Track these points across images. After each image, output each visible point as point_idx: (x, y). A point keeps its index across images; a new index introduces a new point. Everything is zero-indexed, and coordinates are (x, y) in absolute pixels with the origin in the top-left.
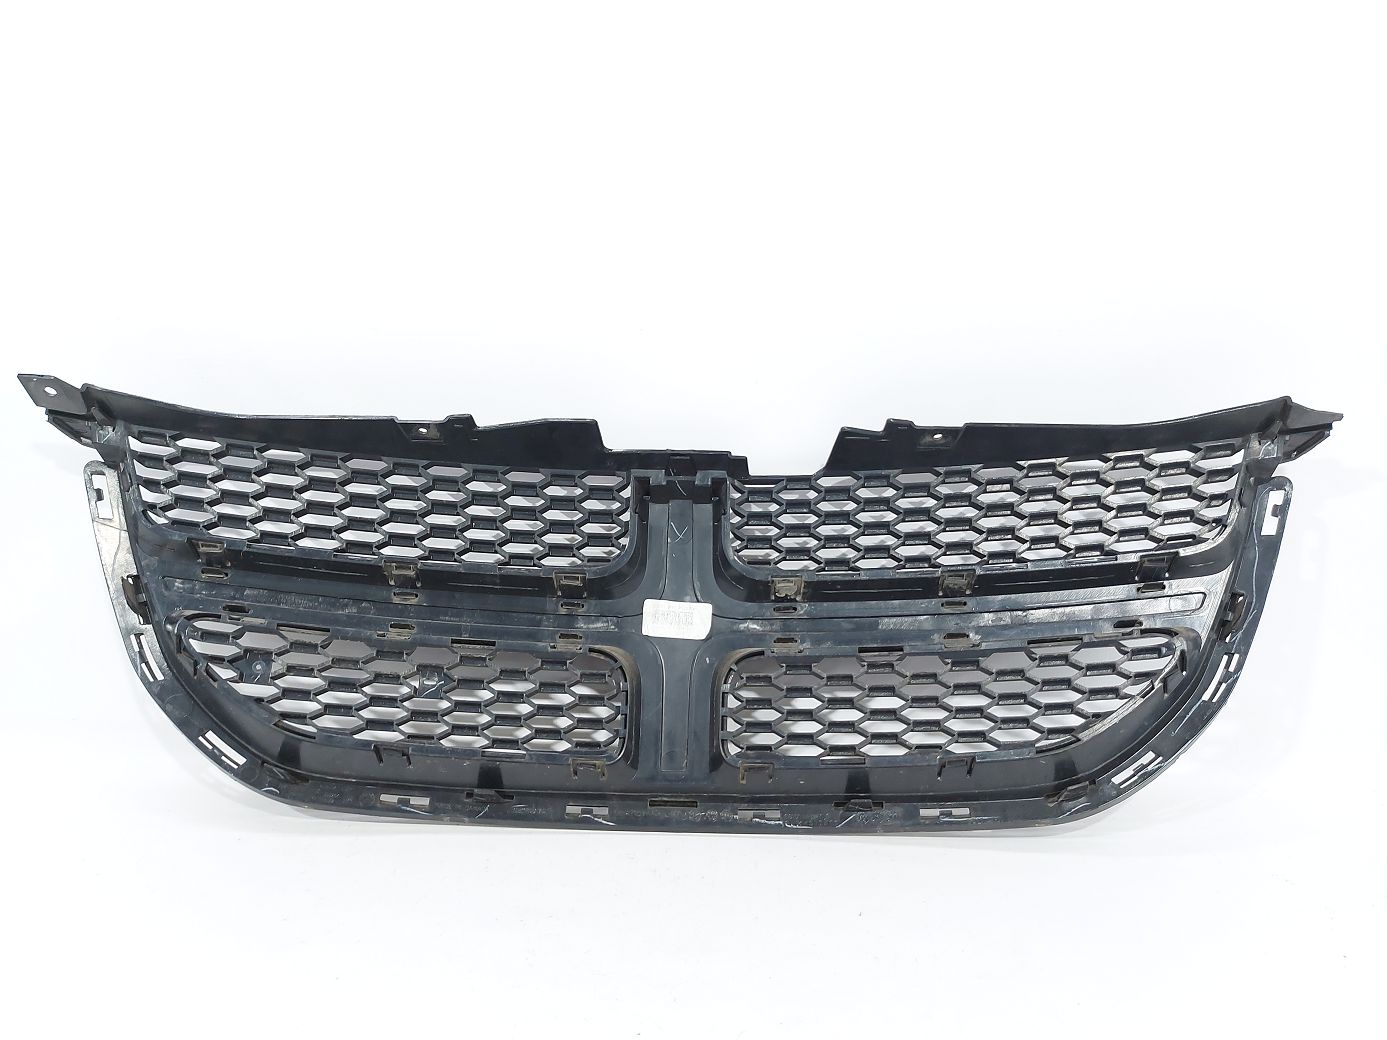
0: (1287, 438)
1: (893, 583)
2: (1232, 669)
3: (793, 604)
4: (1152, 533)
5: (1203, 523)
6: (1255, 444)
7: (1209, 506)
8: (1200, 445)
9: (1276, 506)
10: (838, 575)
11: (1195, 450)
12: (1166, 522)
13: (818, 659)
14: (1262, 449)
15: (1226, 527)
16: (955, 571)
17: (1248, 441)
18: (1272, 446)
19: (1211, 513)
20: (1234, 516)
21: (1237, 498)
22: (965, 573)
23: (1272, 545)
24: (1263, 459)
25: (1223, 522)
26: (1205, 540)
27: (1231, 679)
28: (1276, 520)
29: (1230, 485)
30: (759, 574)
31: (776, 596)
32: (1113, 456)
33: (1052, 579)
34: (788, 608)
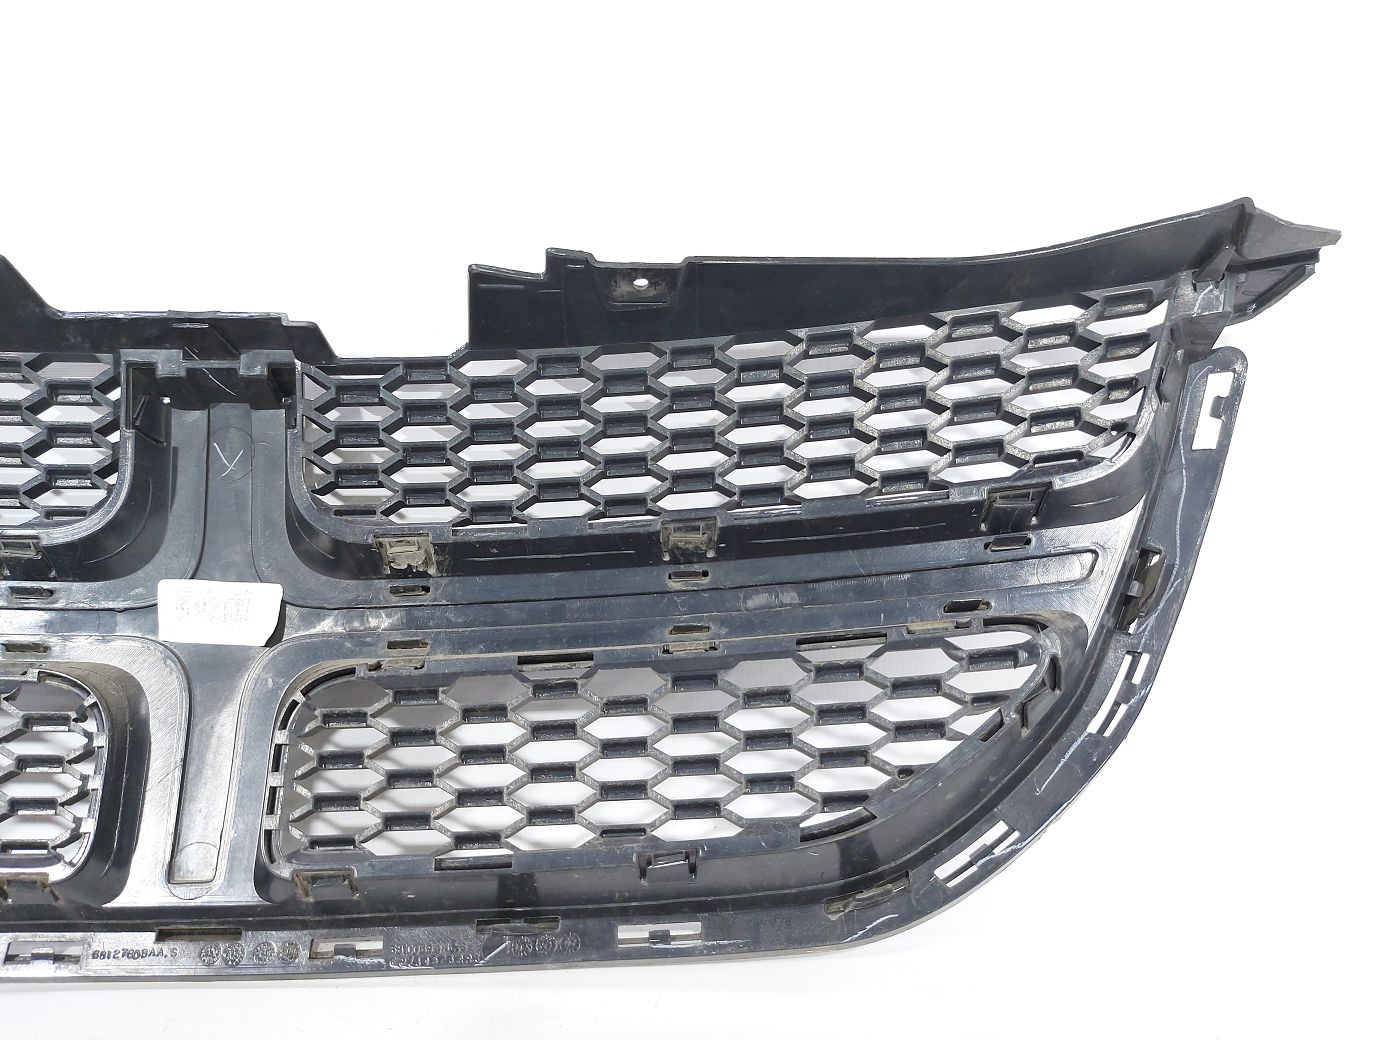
0: (1242, 277)
1: (583, 542)
2: (1137, 679)
3: (423, 582)
4: (1009, 450)
5: (1095, 430)
6: (1186, 291)
7: (1106, 401)
8: (1092, 294)
9: (1218, 399)
10: (493, 530)
11: (1085, 303)
12: (1033, 430)
13: (449, 679)
14: (1196, 299)
15: (1133, 436)
16: (687, 520)
17: (1174, 284)
18: (1216, 292)
19: (1109, 414)
20: (1147, 417)
21: (1153, 385)
22: (702, 524)
23: (1210, 466)
24: (1200, 316)
25: (1130, 430)
26: (1098, 461)
27: (1134, 697)
28: (1217, 424)
29: (1140, 364)
30: (357, 532)
31: (391, 568)
32: (947, 316)
33: (842, 532)
34: (412, 589)
